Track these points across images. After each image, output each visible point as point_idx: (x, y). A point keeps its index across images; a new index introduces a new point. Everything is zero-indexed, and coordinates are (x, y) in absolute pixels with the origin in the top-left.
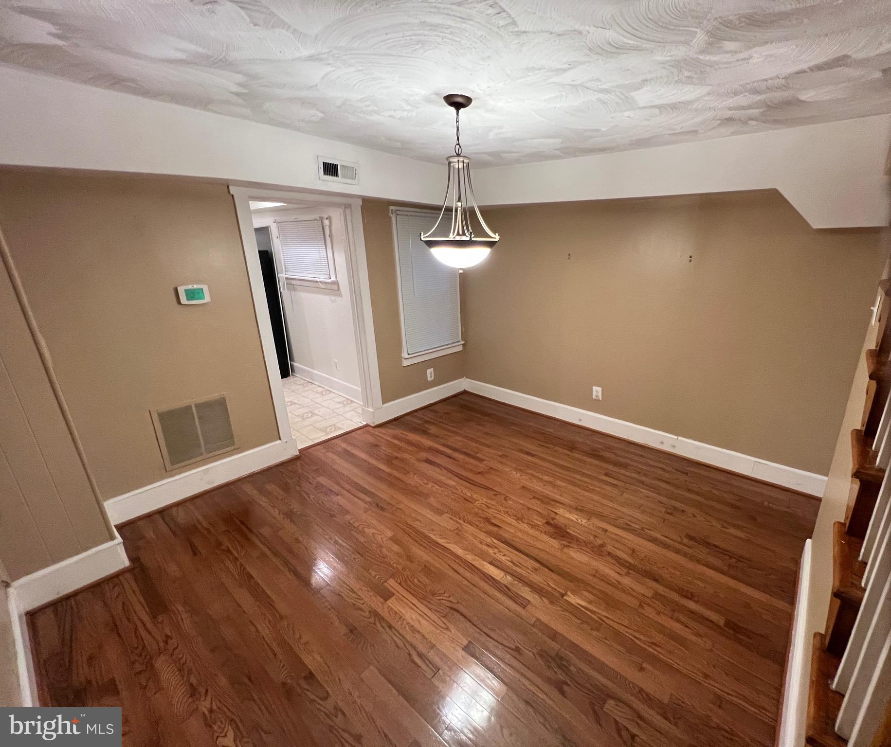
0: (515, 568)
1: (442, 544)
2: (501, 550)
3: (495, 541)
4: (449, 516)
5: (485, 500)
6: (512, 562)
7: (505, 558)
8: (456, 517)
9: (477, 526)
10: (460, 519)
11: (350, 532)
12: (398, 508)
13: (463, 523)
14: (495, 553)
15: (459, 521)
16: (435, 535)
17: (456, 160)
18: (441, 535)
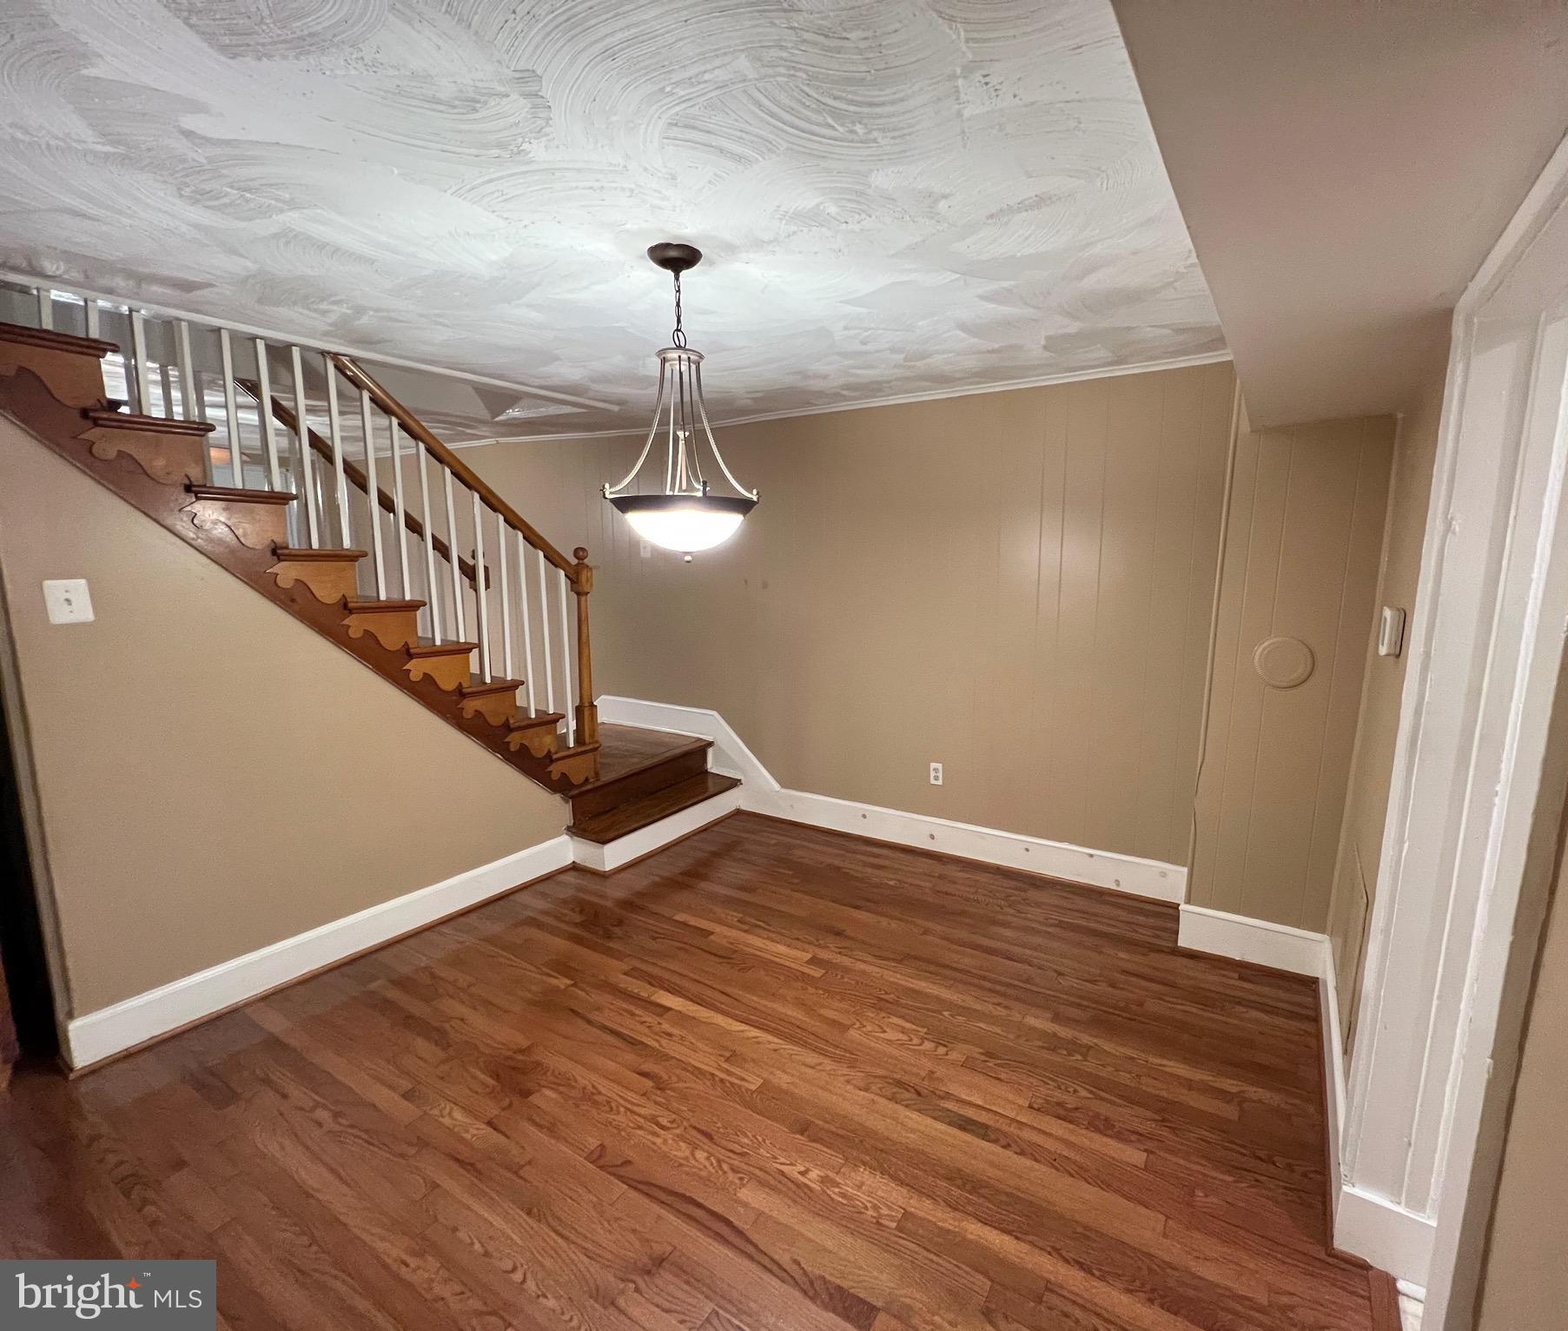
0: (632, 1008)
1: (751, 1028)
2: (647, 1031)
3: (655, 1044)
4: (746, 1084)
5: (659, 1141)
6: (633, 1014)
7: (643, 1019)
8: (732, 1084)
9: (685, 1069)
10: (722, 1080)
11: (929, 1029)
12: (866, 1090)
13: (717, 1072)
14: (659, 1024)
15: (723, 1076)
16: (770, 1043)
17: (674, 355)
18: (758, 1043)
